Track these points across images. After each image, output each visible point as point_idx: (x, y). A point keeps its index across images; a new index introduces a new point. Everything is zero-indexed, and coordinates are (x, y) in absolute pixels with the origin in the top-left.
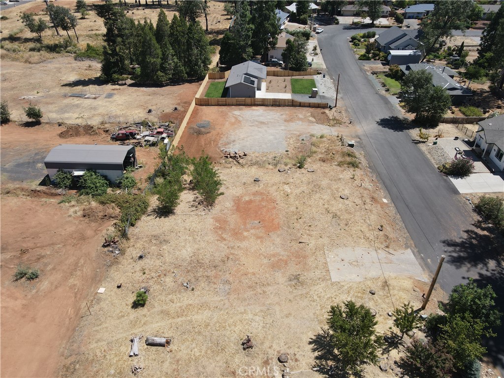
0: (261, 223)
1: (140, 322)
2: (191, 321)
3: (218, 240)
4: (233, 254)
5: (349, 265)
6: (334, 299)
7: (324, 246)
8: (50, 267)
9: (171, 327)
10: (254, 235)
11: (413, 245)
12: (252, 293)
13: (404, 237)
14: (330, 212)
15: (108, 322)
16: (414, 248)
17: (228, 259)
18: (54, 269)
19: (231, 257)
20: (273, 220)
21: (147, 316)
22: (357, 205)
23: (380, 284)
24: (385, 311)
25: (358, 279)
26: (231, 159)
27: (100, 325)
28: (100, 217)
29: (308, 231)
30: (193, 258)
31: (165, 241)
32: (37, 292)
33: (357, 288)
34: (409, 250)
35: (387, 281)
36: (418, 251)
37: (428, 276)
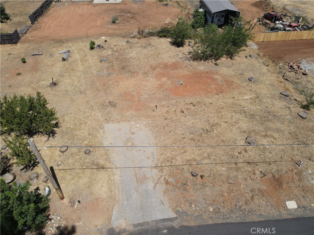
0: (181, 85)
3: (151, 66)
4: (138, 75)
5: (127, 138)
6: (84, 125)
7: (153, 121)
10: (164, 83)
11: (185, 224)
14: (214, 127)
16: (179, 223)
19: (135, 74)
22: (239, 153)
29: (173, 110)
33: (95, 141)
34: (173, 215)
35: (104, 169)
36: (173, 227)
37: (123, 228)
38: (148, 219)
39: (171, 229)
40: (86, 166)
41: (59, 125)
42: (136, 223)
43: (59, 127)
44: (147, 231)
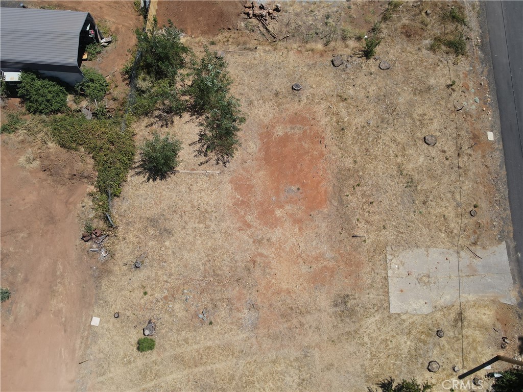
0: (300, 191)
1: (151, 372)
2: (211, 373)
3: (240, 229)
4: (261, 255)
5: (417, 282)
6: (389, 343)
7: (387, 245)
8: (20, 276)
9: (189, 381)
10: (291, 216)
11: (511, 235)
12: (286, 325)
13: (502, 218)
14: (405, 172)
15: (112, 369)
16: (511, 240)
17: (254, 264)
18: (26, 280)
19: (258, 260)
20: (319, 182)
21: (158, 364)
22: (447, 159)
23: (453, 316)
24: (451, 363)
25: (426, 310)
26: (254, 21)
27: (104, 374)
28: (67, 176)
29: (367, 214)
30: (208, 265)
31: (166, 230)
32: (15, 320)
33: (421, 325)
34: (504, 245)
35: (463, 312)
36: (515, 247)
37: (517, 293)
38: (508, 269)
39: (517, 249)
40: (459, 334)
41: (386, 381)
42: (512, 281)
43: (390, 380)
44: (520, 272)
